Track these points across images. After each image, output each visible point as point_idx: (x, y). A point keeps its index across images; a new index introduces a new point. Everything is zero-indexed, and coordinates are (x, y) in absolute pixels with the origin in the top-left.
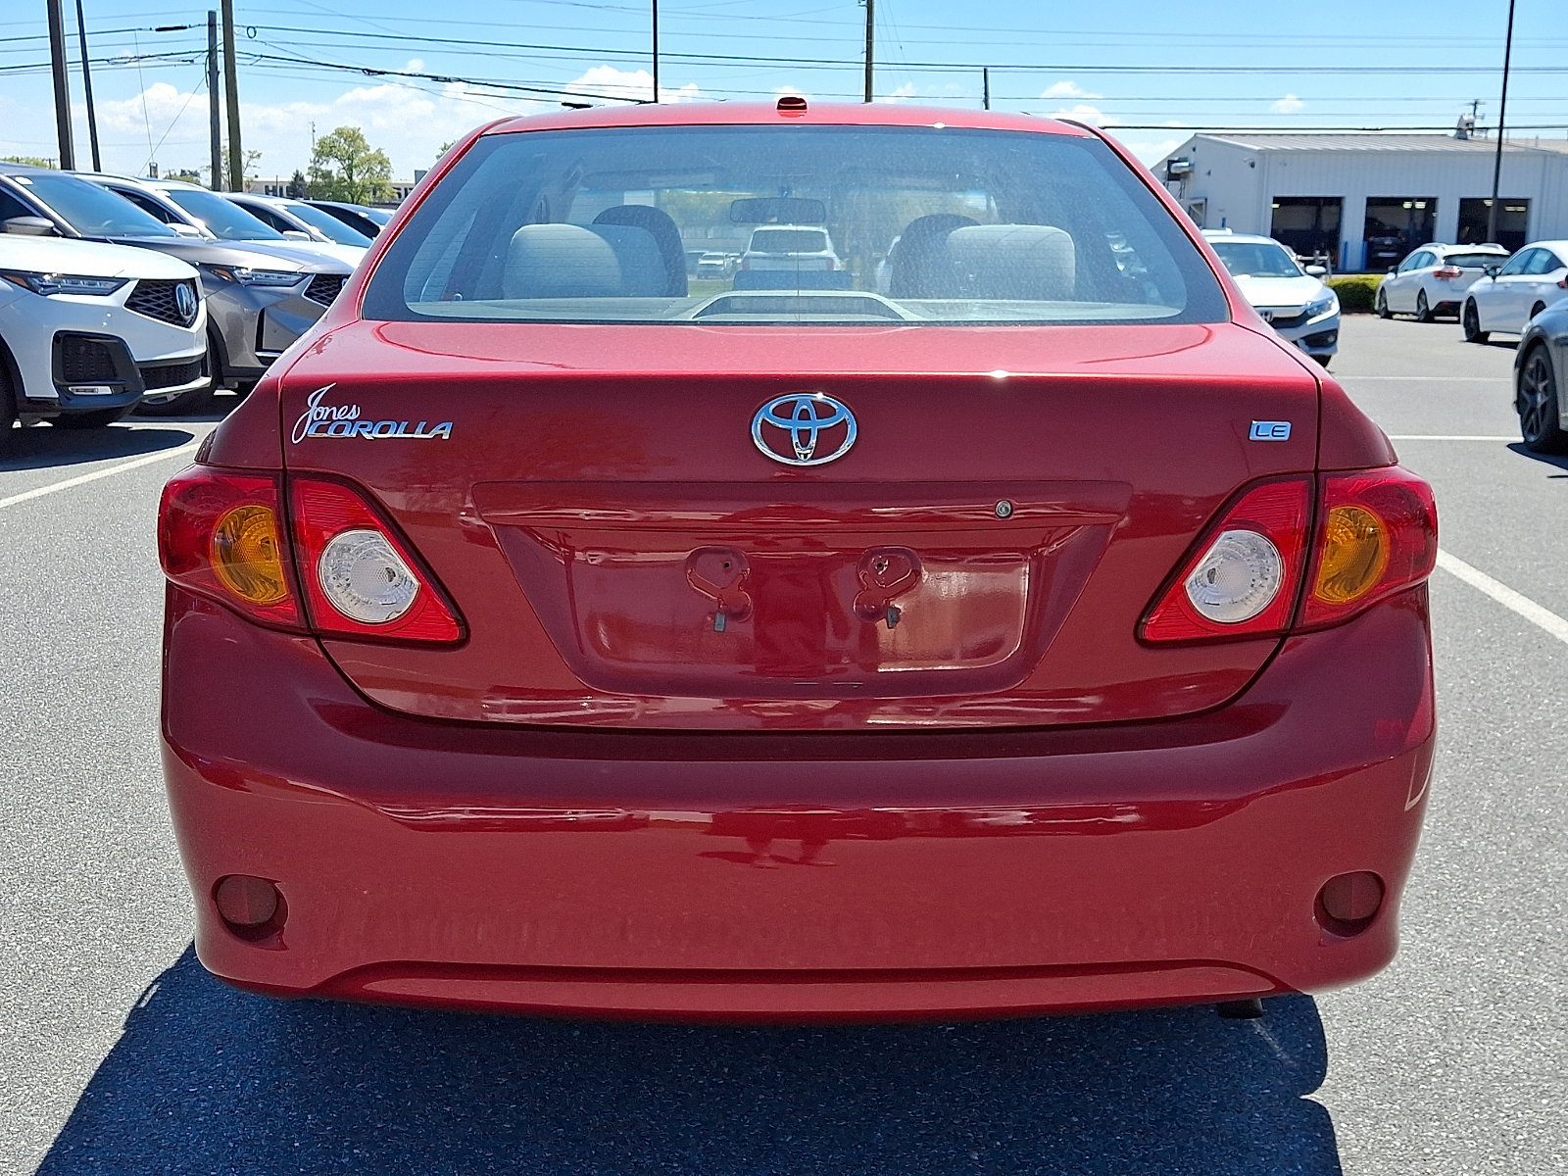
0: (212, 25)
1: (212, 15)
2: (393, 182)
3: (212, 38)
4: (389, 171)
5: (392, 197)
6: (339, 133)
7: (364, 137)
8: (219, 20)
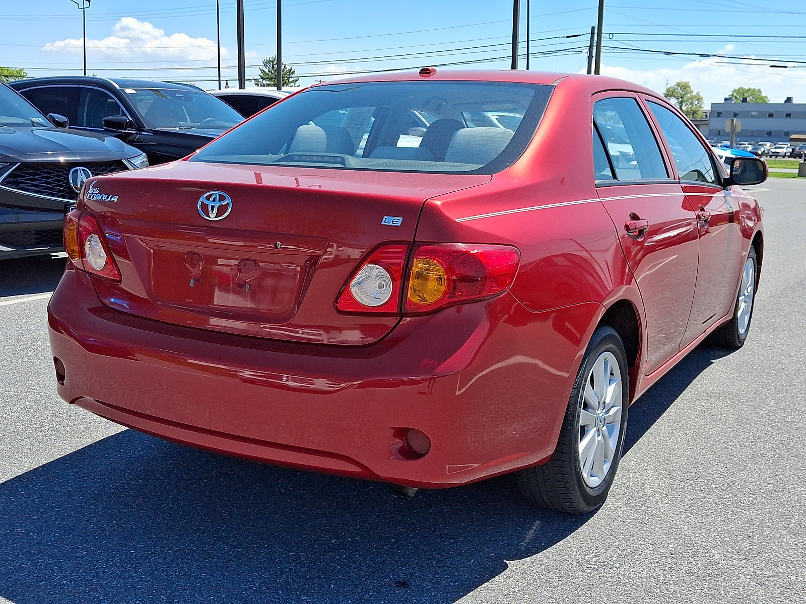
0: (592, 33)
1: (593, 28)
2: (704, 109)
3: (592, 40)
4: (702, 104)
5: (702, 117)
6: (678, 84)
7: (691, 86)
8: (596, 31)
